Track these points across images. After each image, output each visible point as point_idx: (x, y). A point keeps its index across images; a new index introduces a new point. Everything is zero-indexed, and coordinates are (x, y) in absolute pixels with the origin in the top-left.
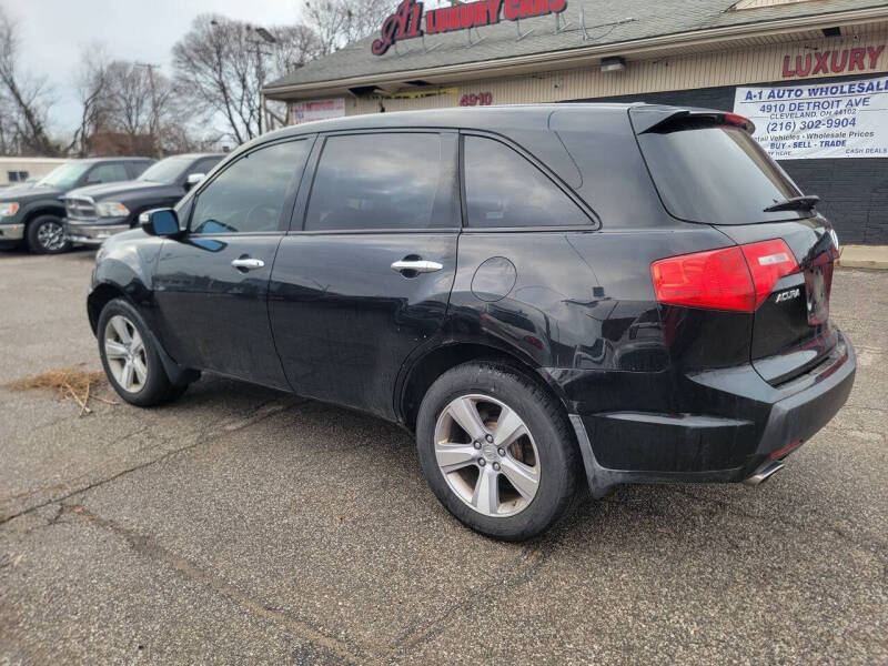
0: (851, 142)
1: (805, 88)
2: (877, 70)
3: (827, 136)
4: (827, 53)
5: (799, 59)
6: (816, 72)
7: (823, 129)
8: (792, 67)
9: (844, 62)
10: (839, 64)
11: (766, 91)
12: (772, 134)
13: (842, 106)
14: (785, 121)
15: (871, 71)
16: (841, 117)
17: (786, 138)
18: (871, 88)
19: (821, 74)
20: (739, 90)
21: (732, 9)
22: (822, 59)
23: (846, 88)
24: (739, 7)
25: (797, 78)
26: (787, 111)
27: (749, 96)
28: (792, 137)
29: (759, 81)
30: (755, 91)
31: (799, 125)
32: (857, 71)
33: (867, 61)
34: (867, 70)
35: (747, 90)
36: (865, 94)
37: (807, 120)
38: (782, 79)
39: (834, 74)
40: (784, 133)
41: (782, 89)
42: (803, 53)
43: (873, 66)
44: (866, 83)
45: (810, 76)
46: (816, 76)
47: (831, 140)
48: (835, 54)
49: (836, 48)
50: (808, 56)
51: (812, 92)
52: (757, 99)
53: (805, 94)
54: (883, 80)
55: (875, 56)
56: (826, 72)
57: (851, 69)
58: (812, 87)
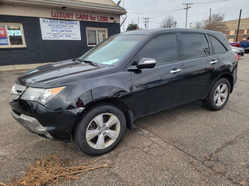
0: (72, 36)
1: (59, 21)
2: (73, 19)
3: (67, 34)
4: (62, 13)
5: (55, 12)
6: (60, 17)
7: (65, 32)
8: (54, 15)
9: (66, 16)
10: (65, 16)
11: (49, 20)
12: (53, 33)
13: (68, 27)
14: (56, 29)
15: (72, 19)
16: (69, 30)
17: (57, 34)
18: (73, 23)
19: (61, 18)
20: (40, 19)
23: (68, 23)
25: (55, 18)
26: (55, 26)
27: (44, 21)
28: (58, 34)
29: (47, 17)
30: (45, 20)
31: (59, 31)
33: (71, 16)
34: (71, 19)
35: (43, 19)
36: (72, 25)
37: (61, 30)
38: (52, 18)
39: (64, 19)
40: (56, 32)
41: (53, 20)
43: (72, 18)
44: (72, 22)
45: (59, 18)
46: (60, 18)
47: (68, 35)
50: (57, 12)
51: (60, 22)
52: (46, 22)
53: (59, 23)
54: (75, 22)
55: (72, 15)
56: (62, 17)
57: (68, 18)
58: (60, 21)
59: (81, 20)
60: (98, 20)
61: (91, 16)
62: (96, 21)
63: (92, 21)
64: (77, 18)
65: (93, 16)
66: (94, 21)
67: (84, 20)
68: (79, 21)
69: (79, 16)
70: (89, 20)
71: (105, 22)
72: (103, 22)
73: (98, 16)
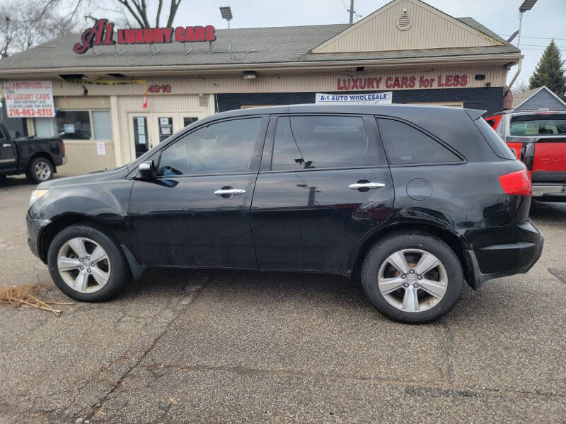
1: (349, 96)
2: (380, 89)
4: (357, 79)
5: (344, 81)
6: (352, 88)
8: (342, 85)
9: (365, 84)
10: (363, 85)
11: (331, 96)
15: (377, 89)
18: (377, 98)
19: (355, 90)
20: (317, 95)
21: (310, 52)
22: (355, 82)
23: (367, 97)
24: (314, 51)
25: (344, 90)
27: (322, 98)
29: (327, 91)
30: (325, 96)
32: (371, 89)
33: (375, 84)
34: (375, 89)
35: (321, 95)
36: (375, 101)
38: (337, 90)
39: (361, 90)
41: (338, 95)
42: (346, 78)
43: (378, 87)
44: (376, 95)
45: (350, 90)
46: (353, 90)
48: (361, 79)
49: (361, 77)
50: (349, 80)
51: (352, 98)
52: (326, 100)
53: (349, 99)
54: (383, 94)
55: (378, 82)
56: (357, 88)
57: (368, 88)
58: (352, 95)
59: (396, 88)
60: (440, 84)
61: (422, 78)
62: (435, 86)
63: (423, 88)
64: (388, 86)
65: (428, 77)
66: (429, 88)
67: (404, 88)
68: (391, 93)
69: (393, 83)
70: (417, 87)
71: (459, 87)
72: (453, 87)
73: (440, 77)
